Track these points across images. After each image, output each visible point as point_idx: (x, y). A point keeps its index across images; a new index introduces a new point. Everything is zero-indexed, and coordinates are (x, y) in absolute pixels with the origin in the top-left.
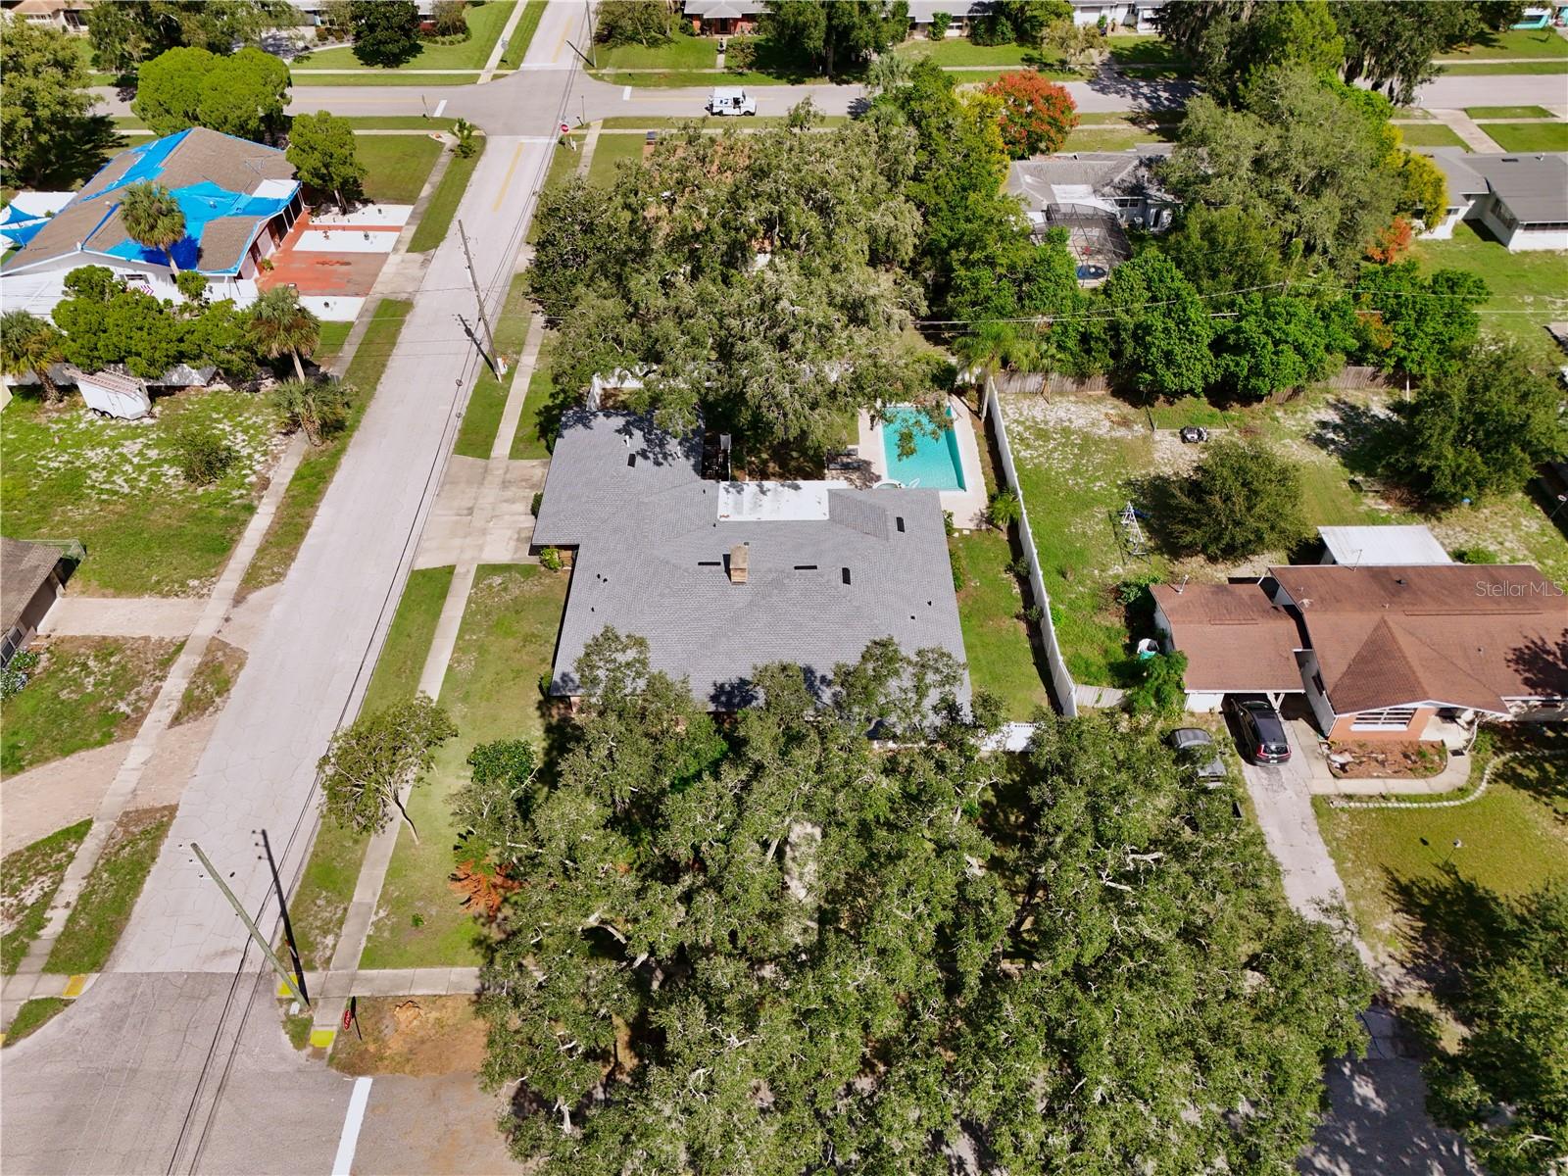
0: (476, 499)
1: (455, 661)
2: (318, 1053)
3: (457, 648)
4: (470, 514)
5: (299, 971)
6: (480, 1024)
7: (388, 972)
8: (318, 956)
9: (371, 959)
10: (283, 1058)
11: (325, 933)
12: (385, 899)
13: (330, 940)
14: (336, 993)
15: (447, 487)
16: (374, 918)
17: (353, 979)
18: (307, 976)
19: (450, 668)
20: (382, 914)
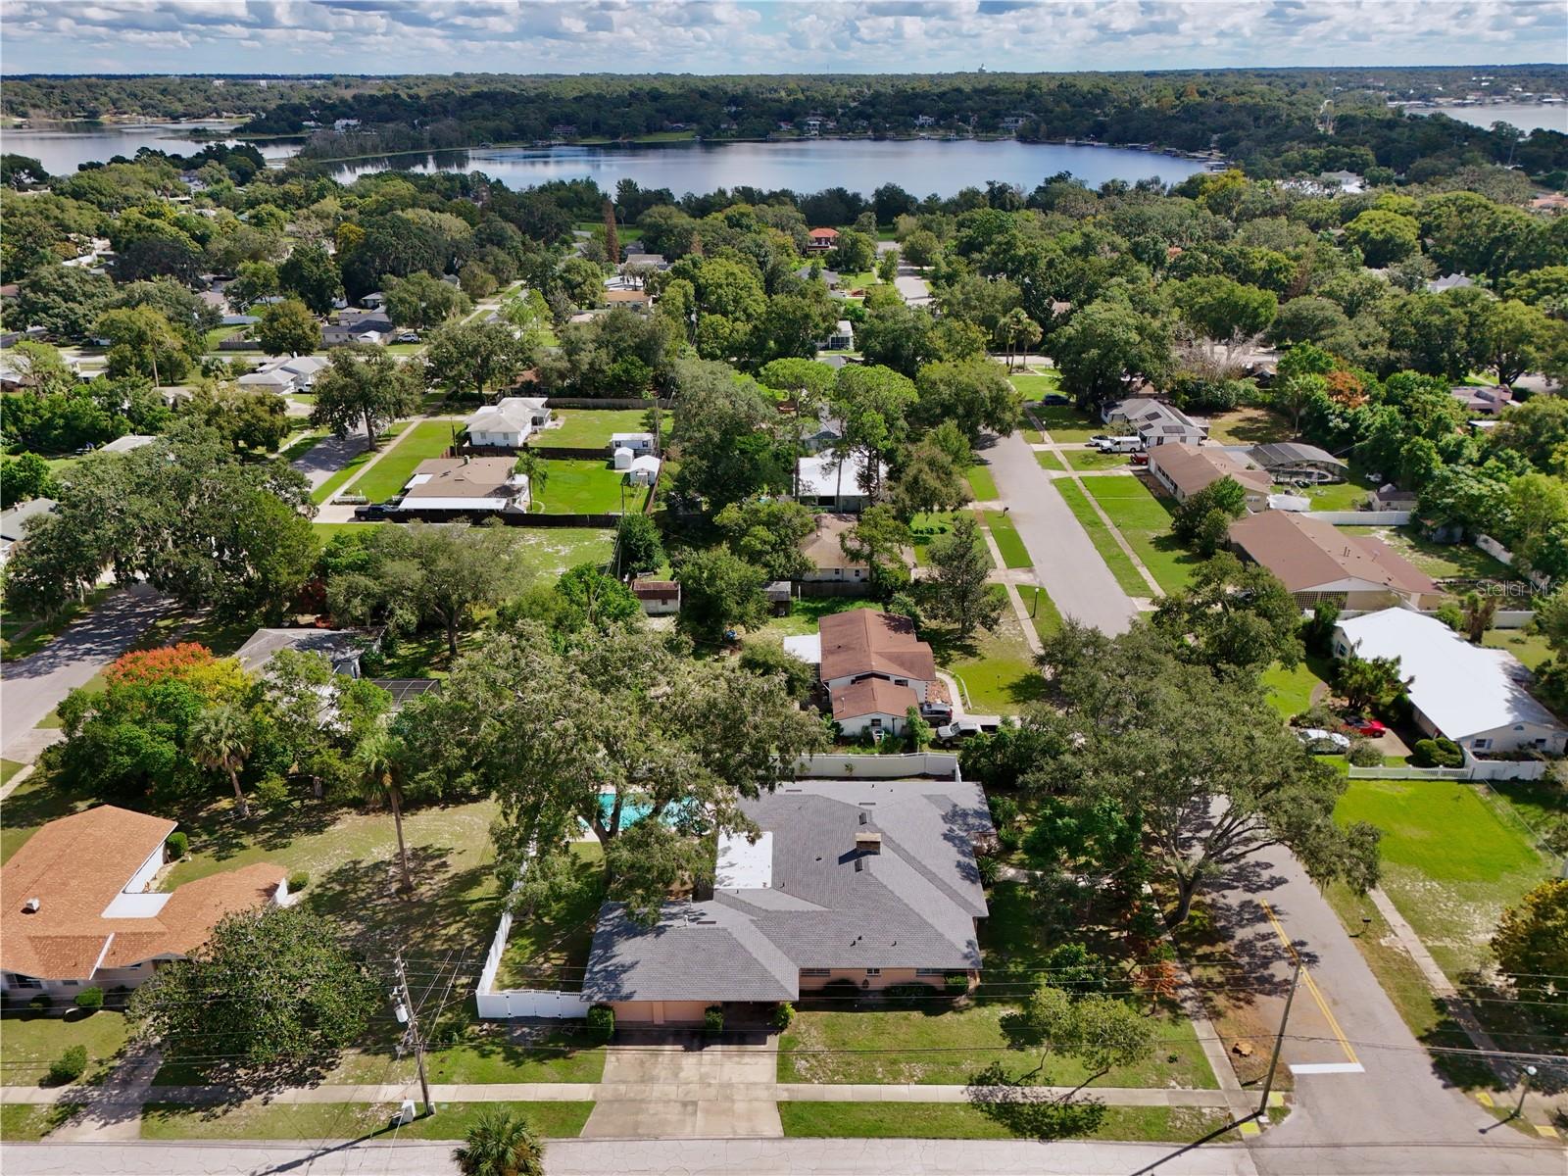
0: (669, 1101)
1: (911, 1079)
2: (1287, 1099)
3: (896, 1081)
4: (695, 1103)
5: (1236, 1124)
6: (1230, 1014)
7: (1215, 1071)
8: (1220, 1114)
9: (1209, 1082)
10: (1300, 1117)
11: (1203, 1115)
12: (1161, 1084)
13: (1206, 1111)
14: (1243, 1097)
15: (640, 1131)
16: (1179, 1088)
17: (1229, 1090)
18: (1238, 1117)
19: (921, 1082)
20: (1173, 1083)
